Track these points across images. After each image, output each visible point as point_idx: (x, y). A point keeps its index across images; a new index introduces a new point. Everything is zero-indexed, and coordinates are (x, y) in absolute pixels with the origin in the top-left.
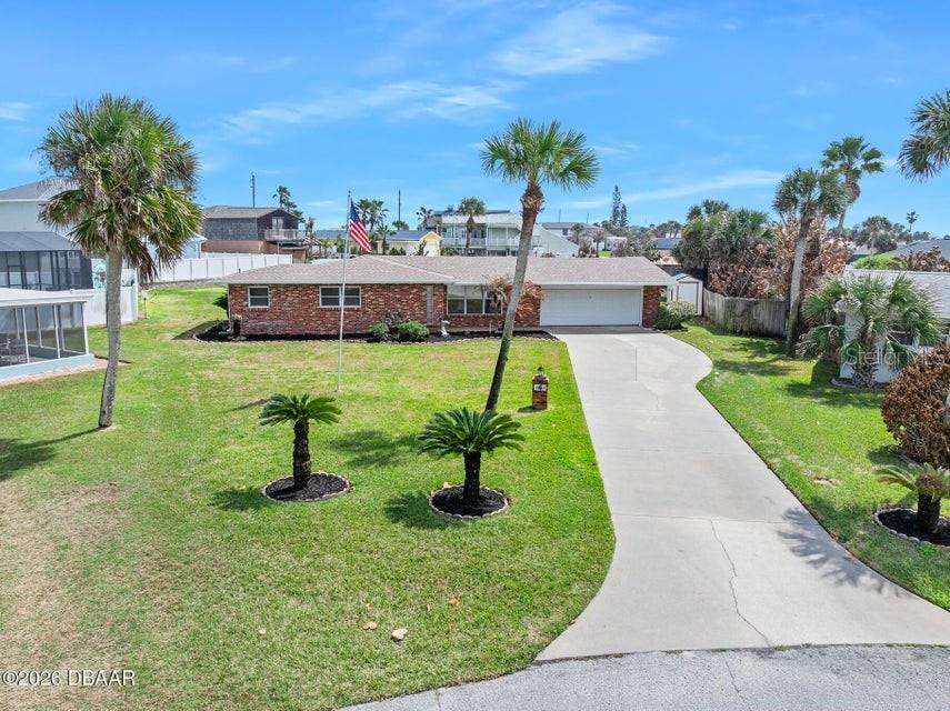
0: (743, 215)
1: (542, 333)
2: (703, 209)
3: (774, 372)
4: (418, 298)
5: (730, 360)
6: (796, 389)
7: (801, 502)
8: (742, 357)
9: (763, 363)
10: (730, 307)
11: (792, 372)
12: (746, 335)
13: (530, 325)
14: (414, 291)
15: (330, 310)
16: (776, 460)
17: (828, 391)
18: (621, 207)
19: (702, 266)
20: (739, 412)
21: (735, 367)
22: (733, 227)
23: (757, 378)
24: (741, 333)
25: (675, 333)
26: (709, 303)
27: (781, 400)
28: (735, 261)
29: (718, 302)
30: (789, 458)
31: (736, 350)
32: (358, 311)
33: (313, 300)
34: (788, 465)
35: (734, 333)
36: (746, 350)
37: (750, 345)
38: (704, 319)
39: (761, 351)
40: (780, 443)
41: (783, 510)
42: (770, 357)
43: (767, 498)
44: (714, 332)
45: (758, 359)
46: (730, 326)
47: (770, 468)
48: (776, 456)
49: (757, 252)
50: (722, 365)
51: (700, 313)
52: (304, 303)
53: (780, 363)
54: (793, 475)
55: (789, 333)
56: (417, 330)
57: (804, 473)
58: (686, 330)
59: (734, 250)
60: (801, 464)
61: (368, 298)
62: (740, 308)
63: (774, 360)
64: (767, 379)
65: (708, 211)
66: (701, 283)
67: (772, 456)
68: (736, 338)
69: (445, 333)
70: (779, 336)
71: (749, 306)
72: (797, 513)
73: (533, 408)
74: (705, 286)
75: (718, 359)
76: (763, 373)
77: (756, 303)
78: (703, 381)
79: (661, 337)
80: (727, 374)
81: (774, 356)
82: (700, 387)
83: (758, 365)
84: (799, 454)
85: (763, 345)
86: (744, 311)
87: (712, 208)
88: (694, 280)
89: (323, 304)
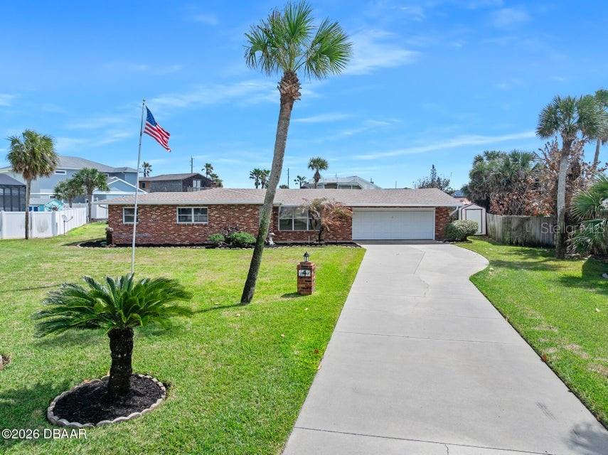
0: (515, 156)
1: (351, 244)
2: (485, 158)
3: (545, 268)
4: (253, 216)
5: (505, 260)
6: (569, 281)
7: (594, 414)
8: (516, 259)
9: (536, 263)
10: (507, 223)
11: (562, 268)
12: (521, 245)
13: (344, 239)
14: (250, 210)
15: (184, 225)
16: (551, 351)
17: (601, 282)
18: (437, 178)
19: (485, 197)
20: (509, 299)
21: (510, 265)
22: (507, 165)
23: (529, 273)
24: (517, 244)
25: (461, 244)
26: (491, 224)
27: (554, 290)
28: (510, 191)
29: (497, 221)
30: (568, 347)
31: (511, 254)
32: (206, 225)
33: (171, 218)
34: (567, 358)
35: (511, 244)
36: (520, 254)
37: (525, 252)
38: (487, 236)
39: (534, 255)
40: (556, 331)
41: (566, 429)
42: (541, 259)
43: (541, 406)
44: (494, 244)
45: (531, 260)
46: (507, 239)
47: (544, 360)
48: (551, 345)
49: (527, 182)
50: (497, 264)
51: (484, 233)
52: (165, 220)
53: (552, 263)
54: (576, 371)
55: (557, 243)
56: (244, 238)
57: (591, 369)
58: (471, 242)
59: (509, 182)
60: (585, 356)
61: (214, 216)
62: (515, 224)
63: (546, 261)
64: (539, 273)
65: (489, 158)
66: (484, 210)
67: (546, 345)
68: (512, 247)
69: (271, 242)
70: (549, 246)
71: (523, 221)
72: (589, 435)
73: (298, 294)
74: (487, 212)
75: (494, 259)
76: (535, 269)
77: (528, 219)
78: (478, 274)
79: (449, 246)
80: (500, 270)
81: (545, 259)
82: (474, 279)
83: (530, 264)
84: (581, 344)
85: (535, 252)
86: (518, 227)
87: (491, 156)
88: (479, 207)
89: (180, 221)
